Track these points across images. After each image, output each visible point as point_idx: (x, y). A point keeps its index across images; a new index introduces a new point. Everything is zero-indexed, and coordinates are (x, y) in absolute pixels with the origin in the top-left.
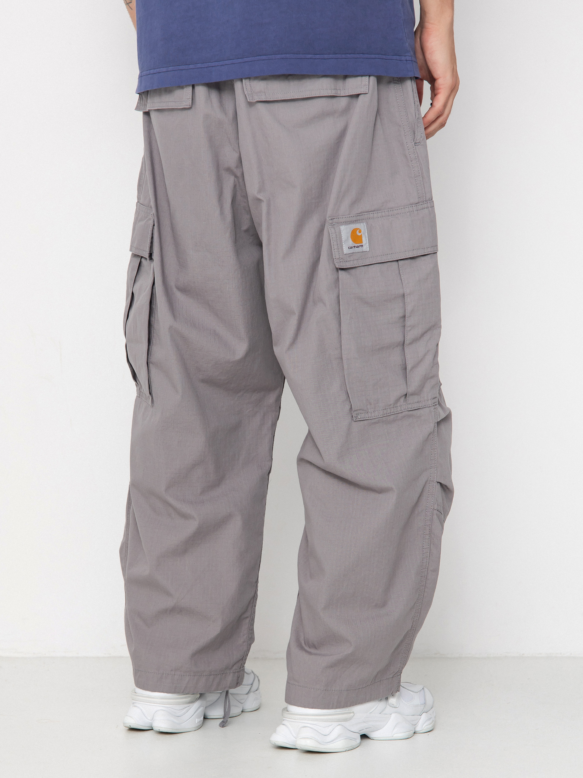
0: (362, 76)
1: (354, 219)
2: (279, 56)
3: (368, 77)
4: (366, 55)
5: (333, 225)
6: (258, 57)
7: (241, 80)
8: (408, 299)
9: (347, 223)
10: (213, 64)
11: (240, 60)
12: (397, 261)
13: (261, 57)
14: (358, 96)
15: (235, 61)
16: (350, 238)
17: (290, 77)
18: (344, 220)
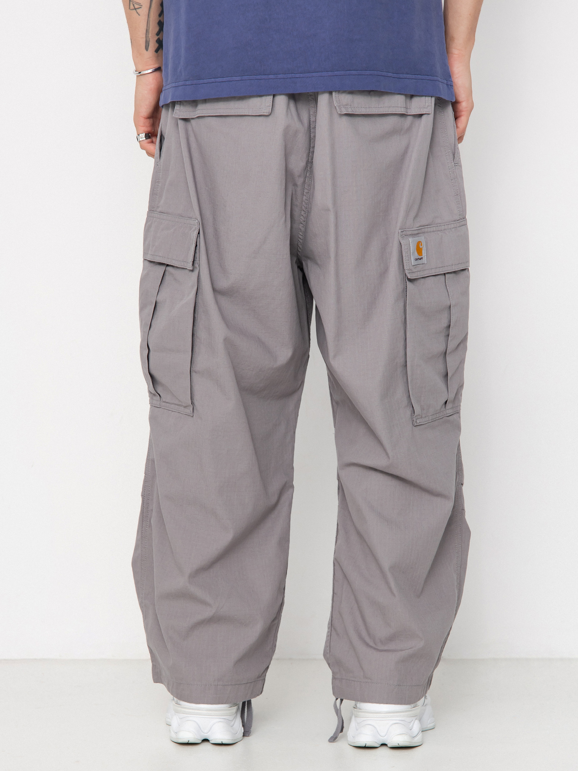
0: (426, 96)
1: (416, 232)
2: (368, 72)
3: (430, 98)
4: (430, 76)
5: (403, 237)
6: (348, 72)
7: (331, 93)
8: (453, 310)
9: (413, 235)
10: (297, 75)
11: (330, 73)
12: (445, 274)
13: (352, 71)
14: (421, 115)
15: (325, 74)
16: (416, 250)
17: (372, 93)
18: (410, 233)
